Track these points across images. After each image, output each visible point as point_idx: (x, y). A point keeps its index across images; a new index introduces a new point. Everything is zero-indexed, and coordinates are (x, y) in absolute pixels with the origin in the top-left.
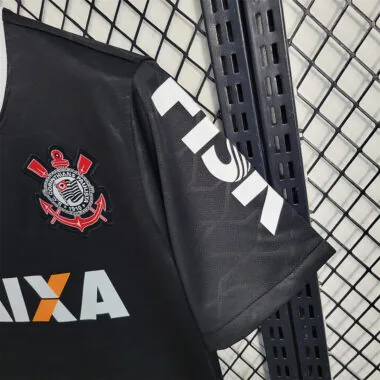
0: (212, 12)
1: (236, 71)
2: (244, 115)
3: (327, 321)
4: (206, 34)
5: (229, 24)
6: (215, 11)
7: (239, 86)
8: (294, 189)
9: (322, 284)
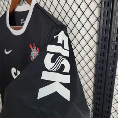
0: (103, 16)
1: (105, 33)
2: (104, 45)
3: (113, 106)
4: (100, 21)
5: (107, 20)
6: (104, 16)
7: (105, 37)
8: (113, 68)
9: (114, 95)
